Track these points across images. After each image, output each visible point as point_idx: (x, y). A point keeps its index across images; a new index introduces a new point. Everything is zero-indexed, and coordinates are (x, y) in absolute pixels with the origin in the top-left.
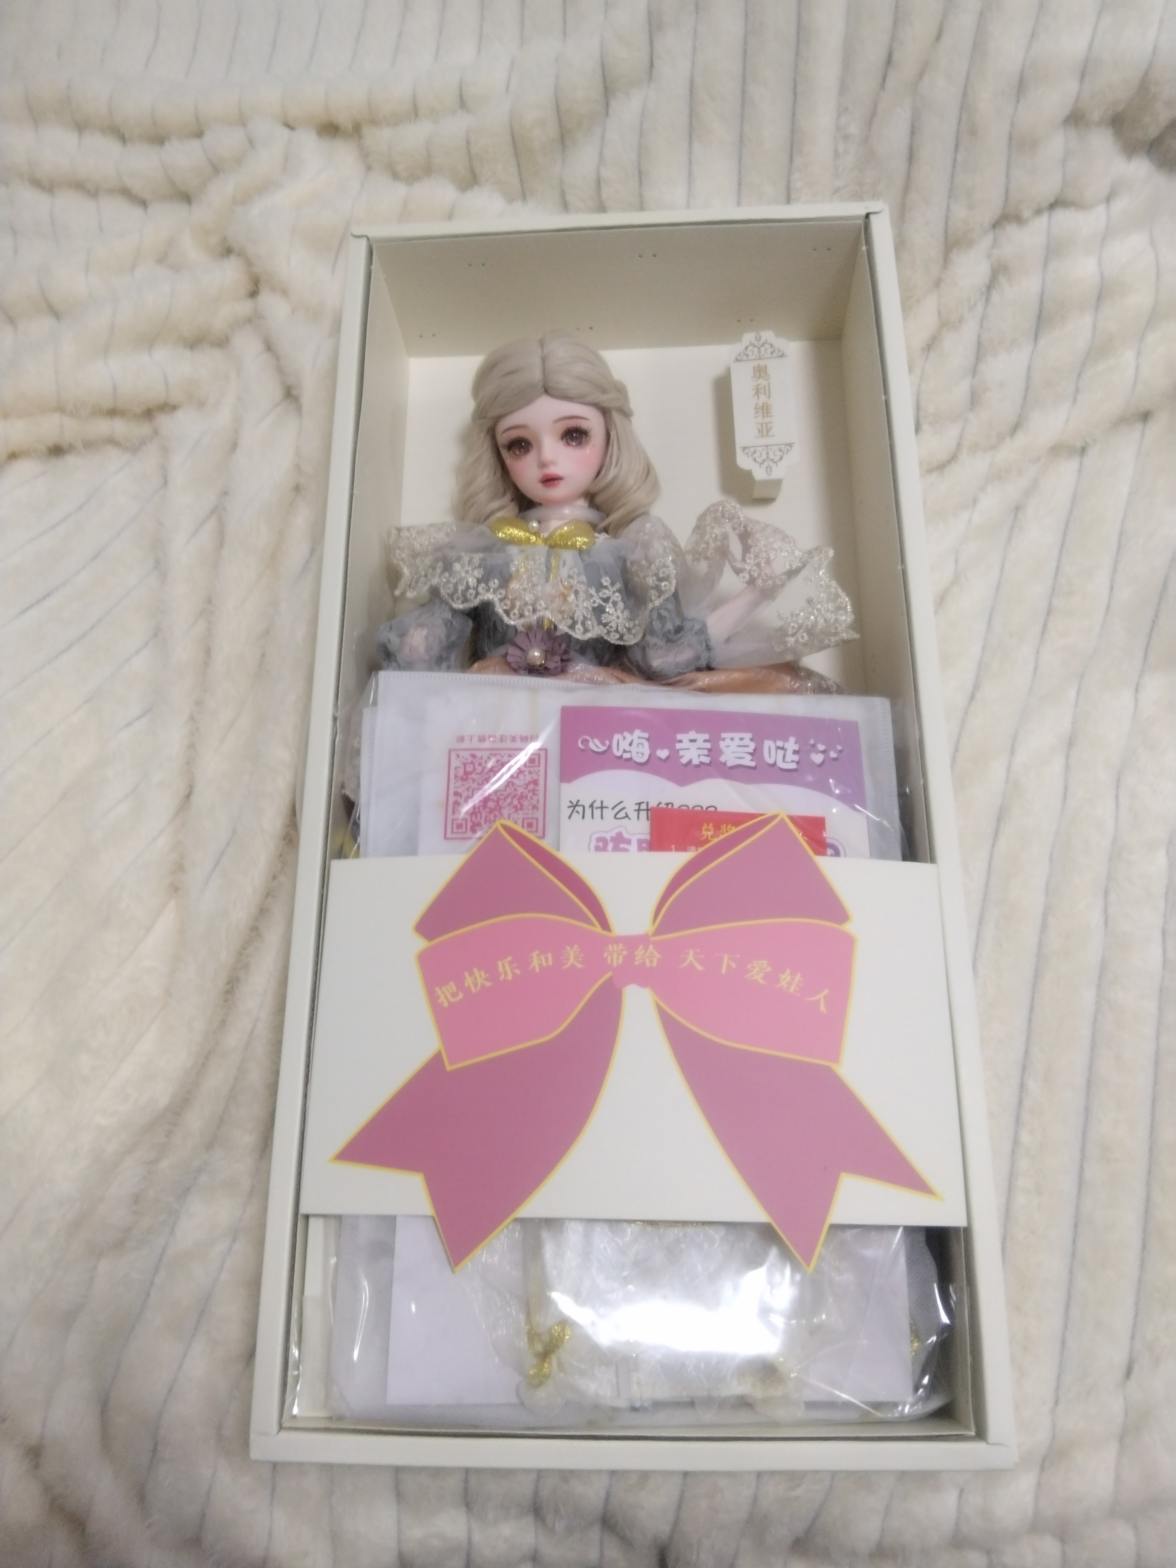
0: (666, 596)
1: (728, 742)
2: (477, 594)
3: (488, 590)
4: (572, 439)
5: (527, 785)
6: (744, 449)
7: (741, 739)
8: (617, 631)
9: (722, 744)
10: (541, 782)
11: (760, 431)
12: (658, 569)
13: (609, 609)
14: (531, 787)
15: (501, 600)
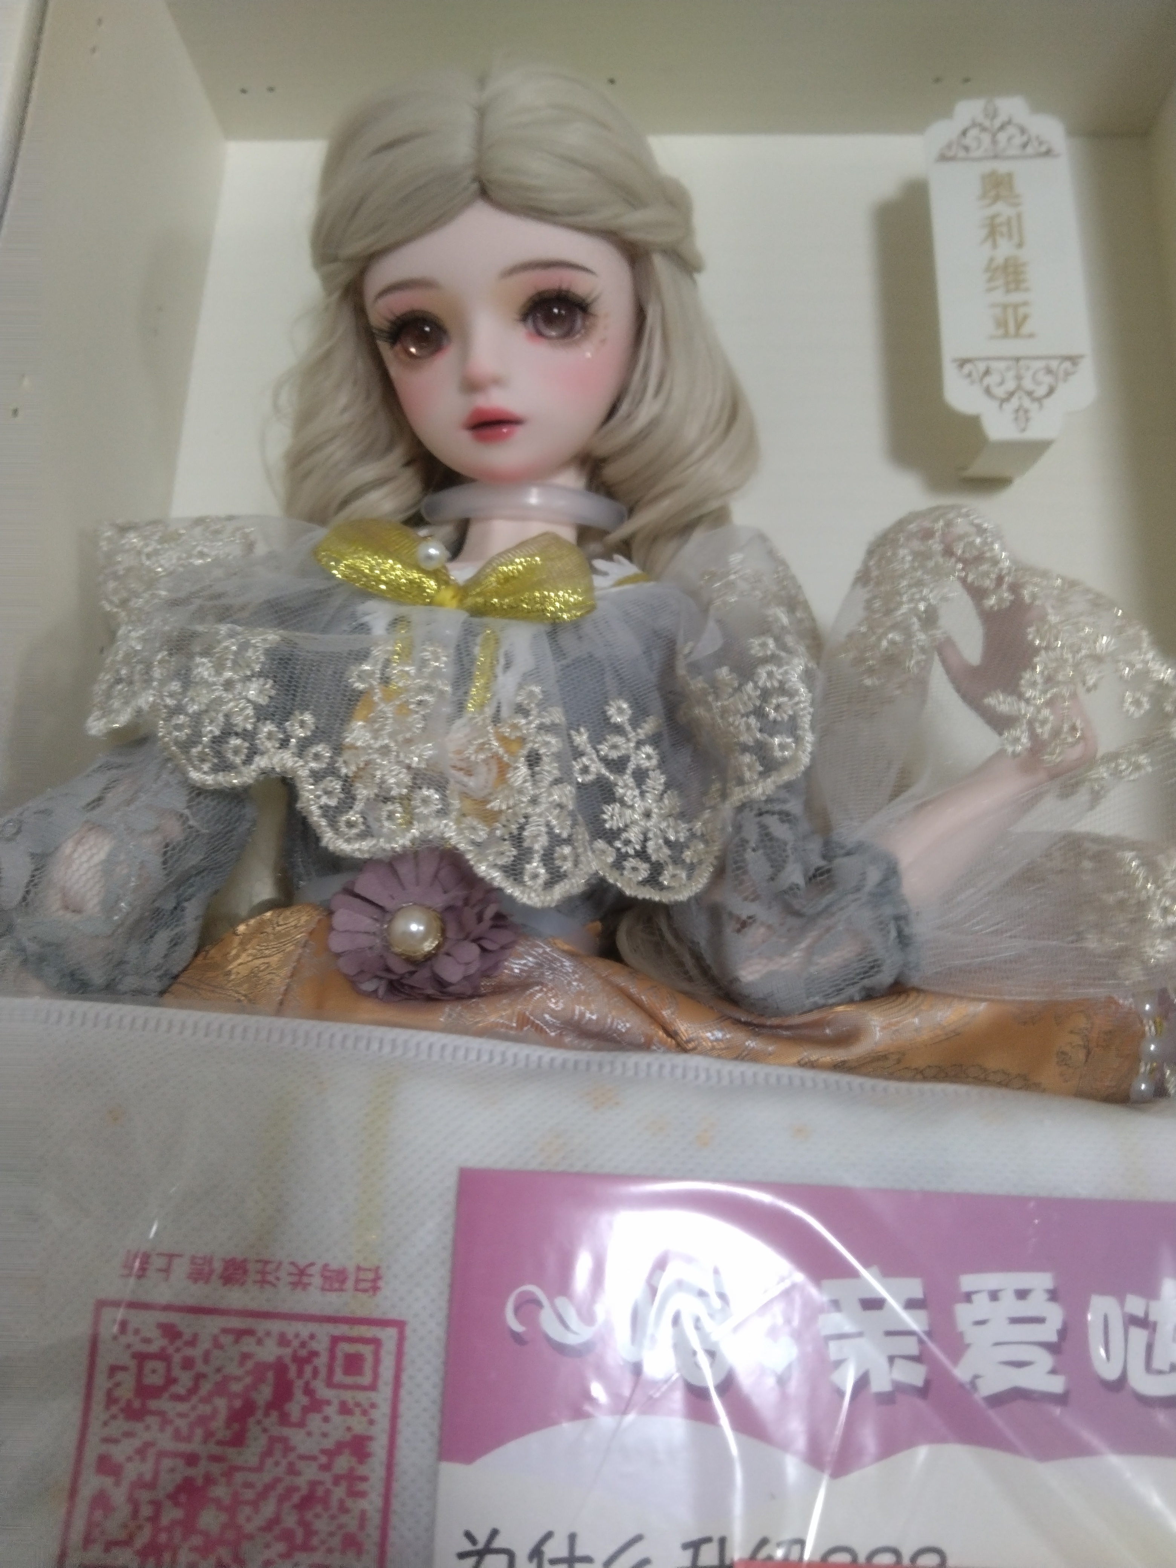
0: (786, 775)
1: (981, 1306)
2: (253, 752)
3: (284, 744)
4: (550, 320)
5: (332, 1454)
6: (963, 363)
7: (1022, 1294)
8: (642, 855)
9: (964, 1314)
10: (378, 1448)
11: (1001, 323)
12: (766, 695)
13: (625, 787)
14: (343, 1463)
15: (317, 777)
